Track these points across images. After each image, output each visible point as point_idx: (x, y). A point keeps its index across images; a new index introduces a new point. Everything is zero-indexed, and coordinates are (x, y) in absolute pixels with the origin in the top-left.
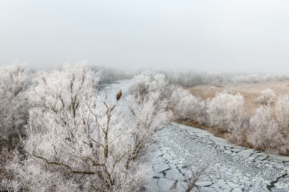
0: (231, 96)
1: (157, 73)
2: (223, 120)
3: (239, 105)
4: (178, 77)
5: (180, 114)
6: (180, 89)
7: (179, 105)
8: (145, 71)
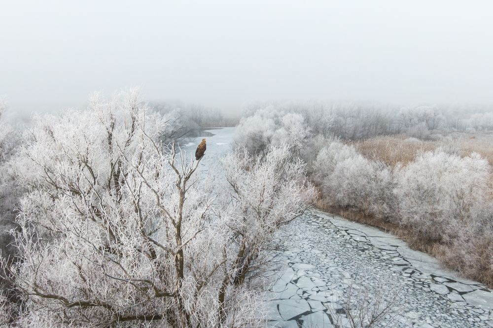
0: (455, 160)
1: (289, 111)
2: (431, 214)
3: (476, 180)
4: (333, 120)
5: (335, 196)
6: (335, 144)
7: (332, 176)
8: (263, 109)
